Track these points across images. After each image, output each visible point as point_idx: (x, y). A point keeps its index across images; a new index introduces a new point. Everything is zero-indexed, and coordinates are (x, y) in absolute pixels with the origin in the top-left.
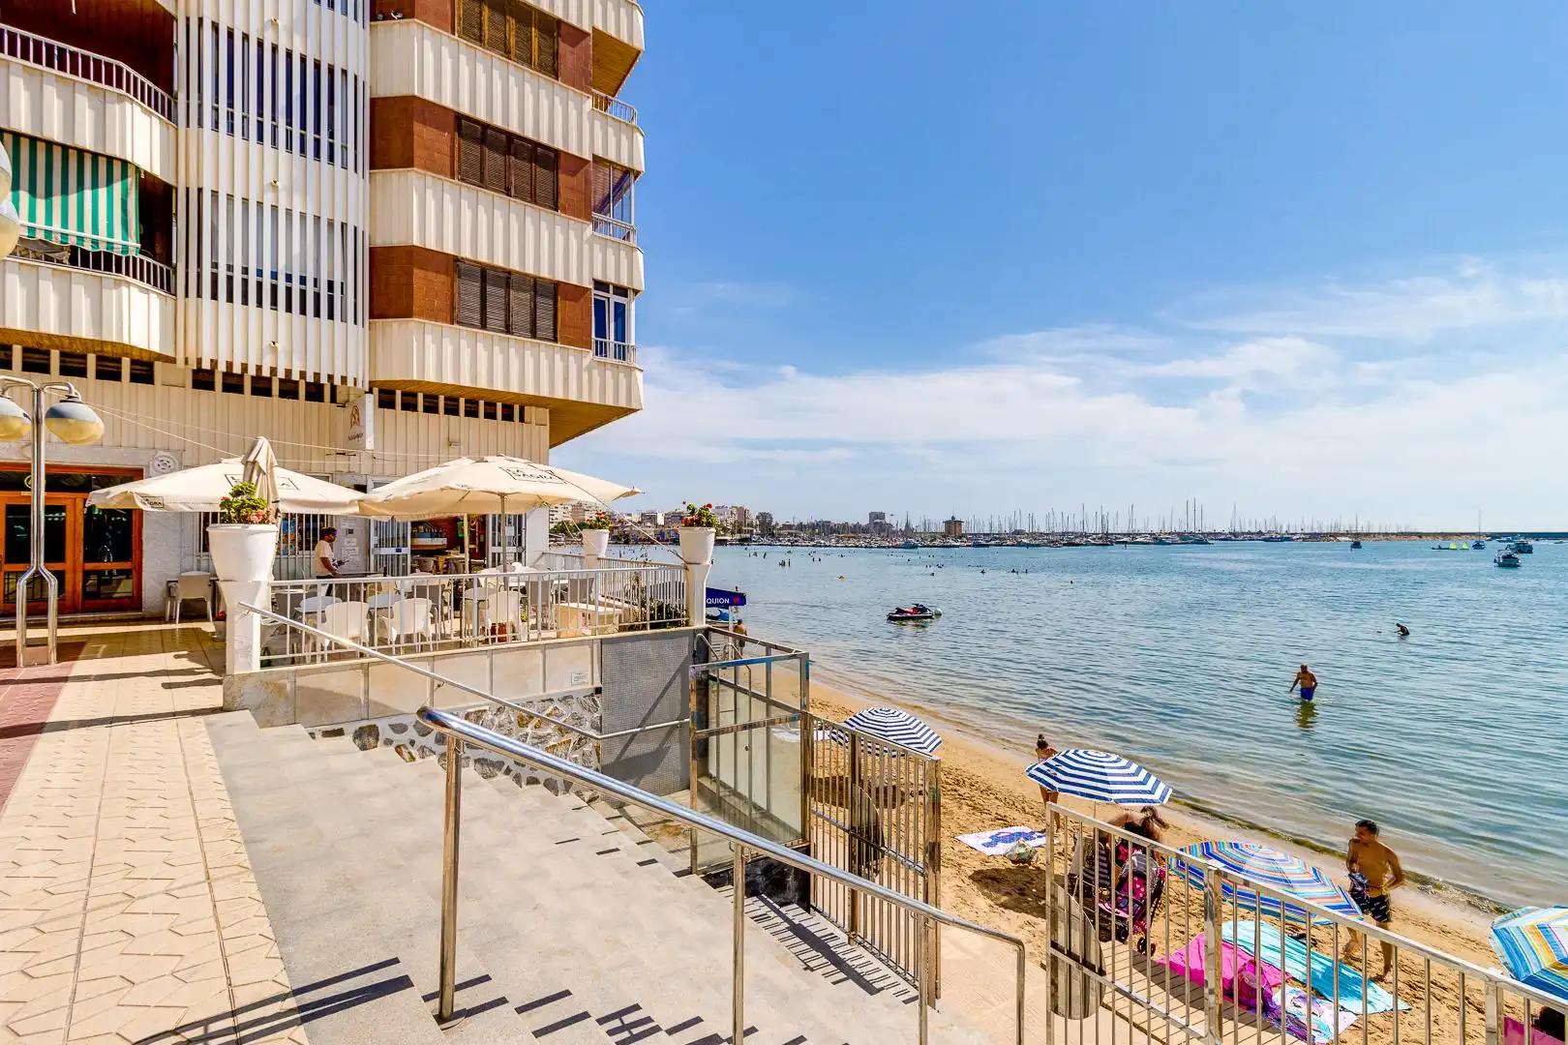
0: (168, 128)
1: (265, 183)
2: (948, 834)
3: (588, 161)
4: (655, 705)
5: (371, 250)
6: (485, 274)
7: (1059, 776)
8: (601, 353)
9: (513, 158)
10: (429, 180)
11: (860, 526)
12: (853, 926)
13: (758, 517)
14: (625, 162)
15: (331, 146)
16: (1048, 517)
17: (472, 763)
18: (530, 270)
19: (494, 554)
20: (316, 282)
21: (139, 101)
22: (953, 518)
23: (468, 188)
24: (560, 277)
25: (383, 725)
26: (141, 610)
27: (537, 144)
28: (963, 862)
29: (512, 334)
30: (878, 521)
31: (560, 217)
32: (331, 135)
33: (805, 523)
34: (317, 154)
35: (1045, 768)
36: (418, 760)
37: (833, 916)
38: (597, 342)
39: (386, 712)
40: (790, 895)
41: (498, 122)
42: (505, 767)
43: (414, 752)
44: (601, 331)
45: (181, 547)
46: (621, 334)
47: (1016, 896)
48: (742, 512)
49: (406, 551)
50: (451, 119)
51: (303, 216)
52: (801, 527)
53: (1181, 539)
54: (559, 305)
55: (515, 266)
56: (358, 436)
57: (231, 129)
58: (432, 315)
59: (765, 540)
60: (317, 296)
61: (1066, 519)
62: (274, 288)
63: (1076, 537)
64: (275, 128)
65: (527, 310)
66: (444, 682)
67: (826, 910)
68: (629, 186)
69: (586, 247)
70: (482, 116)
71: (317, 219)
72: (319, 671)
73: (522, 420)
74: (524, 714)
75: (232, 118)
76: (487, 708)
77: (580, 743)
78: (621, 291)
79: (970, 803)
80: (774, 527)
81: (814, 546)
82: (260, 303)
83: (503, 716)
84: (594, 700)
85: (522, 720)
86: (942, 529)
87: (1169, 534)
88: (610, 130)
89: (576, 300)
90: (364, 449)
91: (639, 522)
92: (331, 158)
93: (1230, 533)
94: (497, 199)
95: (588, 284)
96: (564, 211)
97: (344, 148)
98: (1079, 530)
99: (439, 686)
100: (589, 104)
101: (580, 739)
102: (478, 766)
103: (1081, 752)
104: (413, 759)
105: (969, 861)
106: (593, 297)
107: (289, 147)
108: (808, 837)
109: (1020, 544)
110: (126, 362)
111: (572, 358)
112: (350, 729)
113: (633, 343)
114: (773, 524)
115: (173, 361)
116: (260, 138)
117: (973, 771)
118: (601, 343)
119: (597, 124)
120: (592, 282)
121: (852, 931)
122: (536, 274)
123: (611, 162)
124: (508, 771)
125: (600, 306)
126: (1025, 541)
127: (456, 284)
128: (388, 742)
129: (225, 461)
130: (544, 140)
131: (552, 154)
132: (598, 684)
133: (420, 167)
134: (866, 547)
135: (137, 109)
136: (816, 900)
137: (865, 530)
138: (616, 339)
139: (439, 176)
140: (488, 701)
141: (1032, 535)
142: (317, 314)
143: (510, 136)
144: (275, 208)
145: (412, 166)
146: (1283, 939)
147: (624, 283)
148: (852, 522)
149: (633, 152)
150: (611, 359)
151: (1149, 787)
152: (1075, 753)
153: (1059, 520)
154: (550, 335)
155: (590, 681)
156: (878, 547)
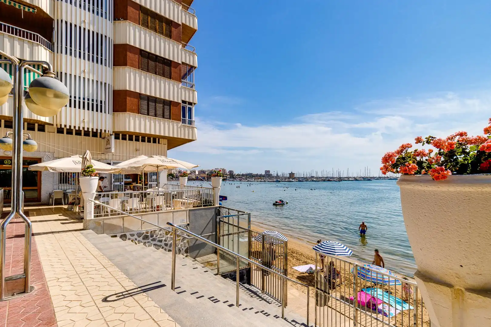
0: (51, 53)
1: (81, 71)
2: (290, 266)
3: (180, 64)
4: (205, 229)
5: (114, 91)
6: (149, 99)
7: (321, 248)
8: (184, 123)
9: (157, 63)
10: (132, 70)
11: (262, 175)
12: (263, 289)
13: (229, 172)
14: (192, 64)
15: (102, 59)
16: (322, 172)
17: (152, 245)
18: (162, 97)
19: (150, 184)
20: (97, 101)
21: (43, 46)
22: (292, 172)
23: (144, 72)
24: (172, 99)
25: (128, 234)
26: (41, 202)
27: (164, 59)
28: (294, 274)
29: (157, 117)
30: (268, 173)
31: (172, 81)
32: (102, 56)
33: (244, 174)
34: (97, 62)
35: (317, 246)
36: (138, 244)
37: (257, 287)
38: (183, 119)
39: (129, 230)
40: (245, 281)
41: (153, 52)
42: (162, 247)
43: (136, 242)
44: (184, 116)
45: (53, 182)
46: (190, 117)
47: (309, 282)
48: (224, 170)
49: (123, 183)
50: (139, 51)
51: (93, 81)
52: (243, 175)
53: (364, 179)
54: (171, 108)
55: (158, 96)
56: (109, 148)
57: (71, 54)
58: (132, 111)
59: (231, 179)
60: (97, 105)
61: (327, 173)
62: (84, 103)
63: (331, 178)
64: (84, 54)
65: (161, 110)
66: (145, 222)
67: (255, 285)
68: (193, 71)
69: (180, 90)
70: (148, 50)
71: (97, 81)
72: (110, 219)
73: (159, 143)
74: (167, 231)
75: (71, 51)
76: (157, 229)
77: (183, 240)
78: (190, 104)
79: (296, 258)
80: (234, 175)
81: (247, 181)
82: (79, 108)
83: (162, 232)
84: (187, 227)
85: (167, 233)
86: (288, 176)
87: (360, 177)
88: (187, 54)
89: (176, 106)
90: (111, 152)
91: (190, 173)
92: (102, 63)
93: (378, 177)
94: (152, 76)
95: (180, 101)
96: (173, 79)
97: (106, 60)
98: (332, 176)
99: (143, 223)
100: (181, 46)
101: (183, 239)
102: (155, 246)
103: (328, 242)
104: (136, 244)
105: (296, 274)
106: (182, 105)
107: (89, 59)
108: (250, 265)
109: (313, 181)
110: (36, 125)
111: (175, 124)
112: (119, 235)
113: (194, 120)
114: (234, 174)
115: (53, 125)
116: (80, 57)
117: (297, 249)
118: (184, 119)
119: (183, 52)
120: (181, 101)
121: (263, 290)
122: (164, 98)
123: (187, 64)
124: (163, 248)
125: (184, 108)
126: (315, 180)
127: (140, 102)
128: (129, 239)
129: (72, 156)
130: (167, 57)
131: (169, 62)
132: (188, 223)
133: (129, 66)
134: (264, 182)
135: (42, 48)
136: (252, 283)
137: (264, 176)
138: (188, 119)
139: (135, 69)
140: (157, 227)
141: (317, 178)
142: (97, 111)
143: (157, 56)
144: (84, 78)
145: (127, 66)
146: (383, 293)
147: (191, 101)
148: (259, 173)
149: (194, 61)
150: (187, 125)
151: (347, 251)
152: (326, 242)
153: (325, 173)
154: (168, 117)
155: (186, 222)
156: (268, 182)
